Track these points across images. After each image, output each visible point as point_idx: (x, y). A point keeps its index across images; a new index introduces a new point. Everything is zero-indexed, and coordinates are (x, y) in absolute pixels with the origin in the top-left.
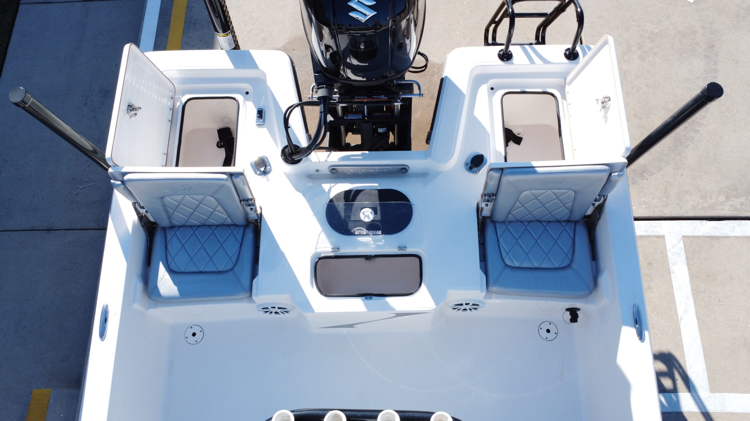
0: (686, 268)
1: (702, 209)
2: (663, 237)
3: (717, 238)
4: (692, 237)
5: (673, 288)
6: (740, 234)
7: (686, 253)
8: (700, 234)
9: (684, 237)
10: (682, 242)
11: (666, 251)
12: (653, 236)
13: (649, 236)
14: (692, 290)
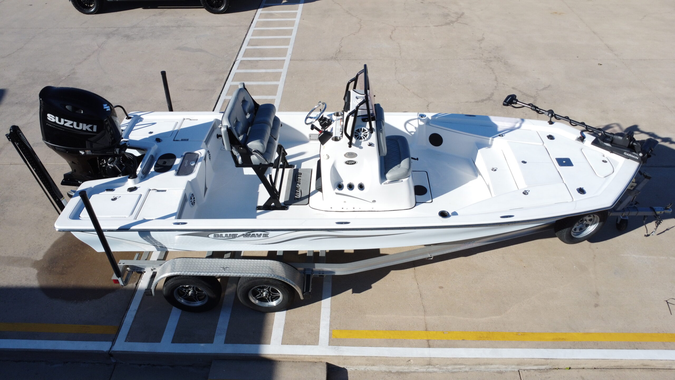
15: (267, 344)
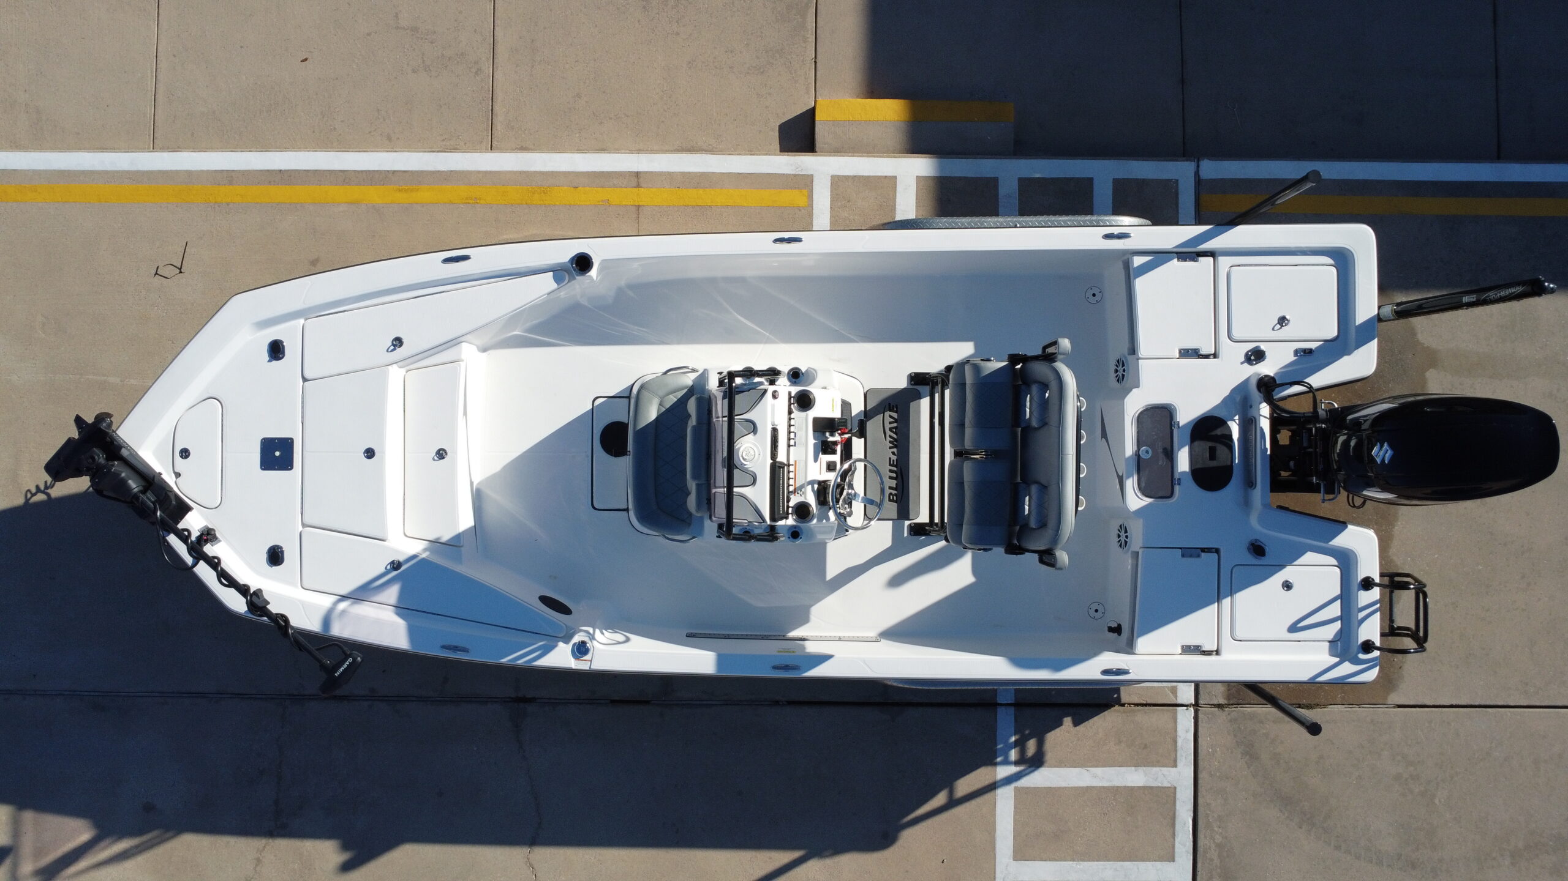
0: (1141, 785)
1: (1207, 814)
2: (1175, 766)
3: (1173, 825)
4: (1175, 797)
5: (1119, 767)
6: (1176, 850)
7: (1156, 787)
8: (1178, 807)
9: (1175, 788)
10: (1169, 785)
11: (1160, 767)
12: (1176, 755)
13: (1176, 751)
14: (1117, 787)
15: (923, 177)
